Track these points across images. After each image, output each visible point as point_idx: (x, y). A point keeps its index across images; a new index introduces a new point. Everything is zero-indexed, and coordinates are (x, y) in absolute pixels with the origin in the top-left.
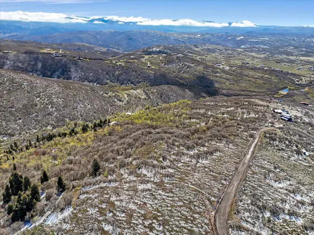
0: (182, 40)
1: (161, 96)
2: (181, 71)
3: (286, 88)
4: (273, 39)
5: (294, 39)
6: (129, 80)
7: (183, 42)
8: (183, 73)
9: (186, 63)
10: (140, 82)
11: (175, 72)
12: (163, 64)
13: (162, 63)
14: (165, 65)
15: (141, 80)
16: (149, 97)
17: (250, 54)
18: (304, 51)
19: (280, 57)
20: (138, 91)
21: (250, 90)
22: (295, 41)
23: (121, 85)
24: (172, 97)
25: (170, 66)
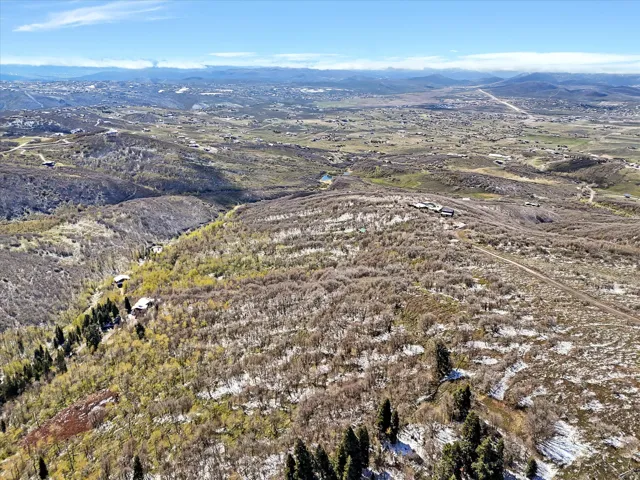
0: (58, 98)
1: (145, 225)
2: (134, 165)
3: (324, 173)
4: (241, 90)
5: (272, 90)
6: (25, 203)
7: (61, 101)
8: (142, 168)
9: (137, 148)
10: (57, 203)
11: (122, 170)
12: (82, 155)
13: (78, 152)
14: (87, 156)
15: (56, 199)
16: (122, 233)
17: (223, 120)
18: (301, 110)
19: (274, 122)
20: (81, 222)
21: (279, 185)
22: (275, 92)
23: (9, 218)
24: (168, 222)
25: (101, 157)
